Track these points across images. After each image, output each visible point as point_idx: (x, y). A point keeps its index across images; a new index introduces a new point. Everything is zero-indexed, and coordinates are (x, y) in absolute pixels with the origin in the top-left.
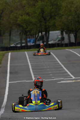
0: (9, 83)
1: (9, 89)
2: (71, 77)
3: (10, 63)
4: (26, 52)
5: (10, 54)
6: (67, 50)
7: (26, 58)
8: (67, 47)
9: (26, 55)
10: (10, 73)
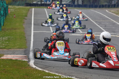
0: (34, 32)
1: (34, 37)
2: (80, 32)
3: (34, 17)
4: (45, 9)
5: (33, 9)
6: (76, 10)
7: (46, 13)
8: (76, 8)
9: (45, 11)
10: (34, 24)
